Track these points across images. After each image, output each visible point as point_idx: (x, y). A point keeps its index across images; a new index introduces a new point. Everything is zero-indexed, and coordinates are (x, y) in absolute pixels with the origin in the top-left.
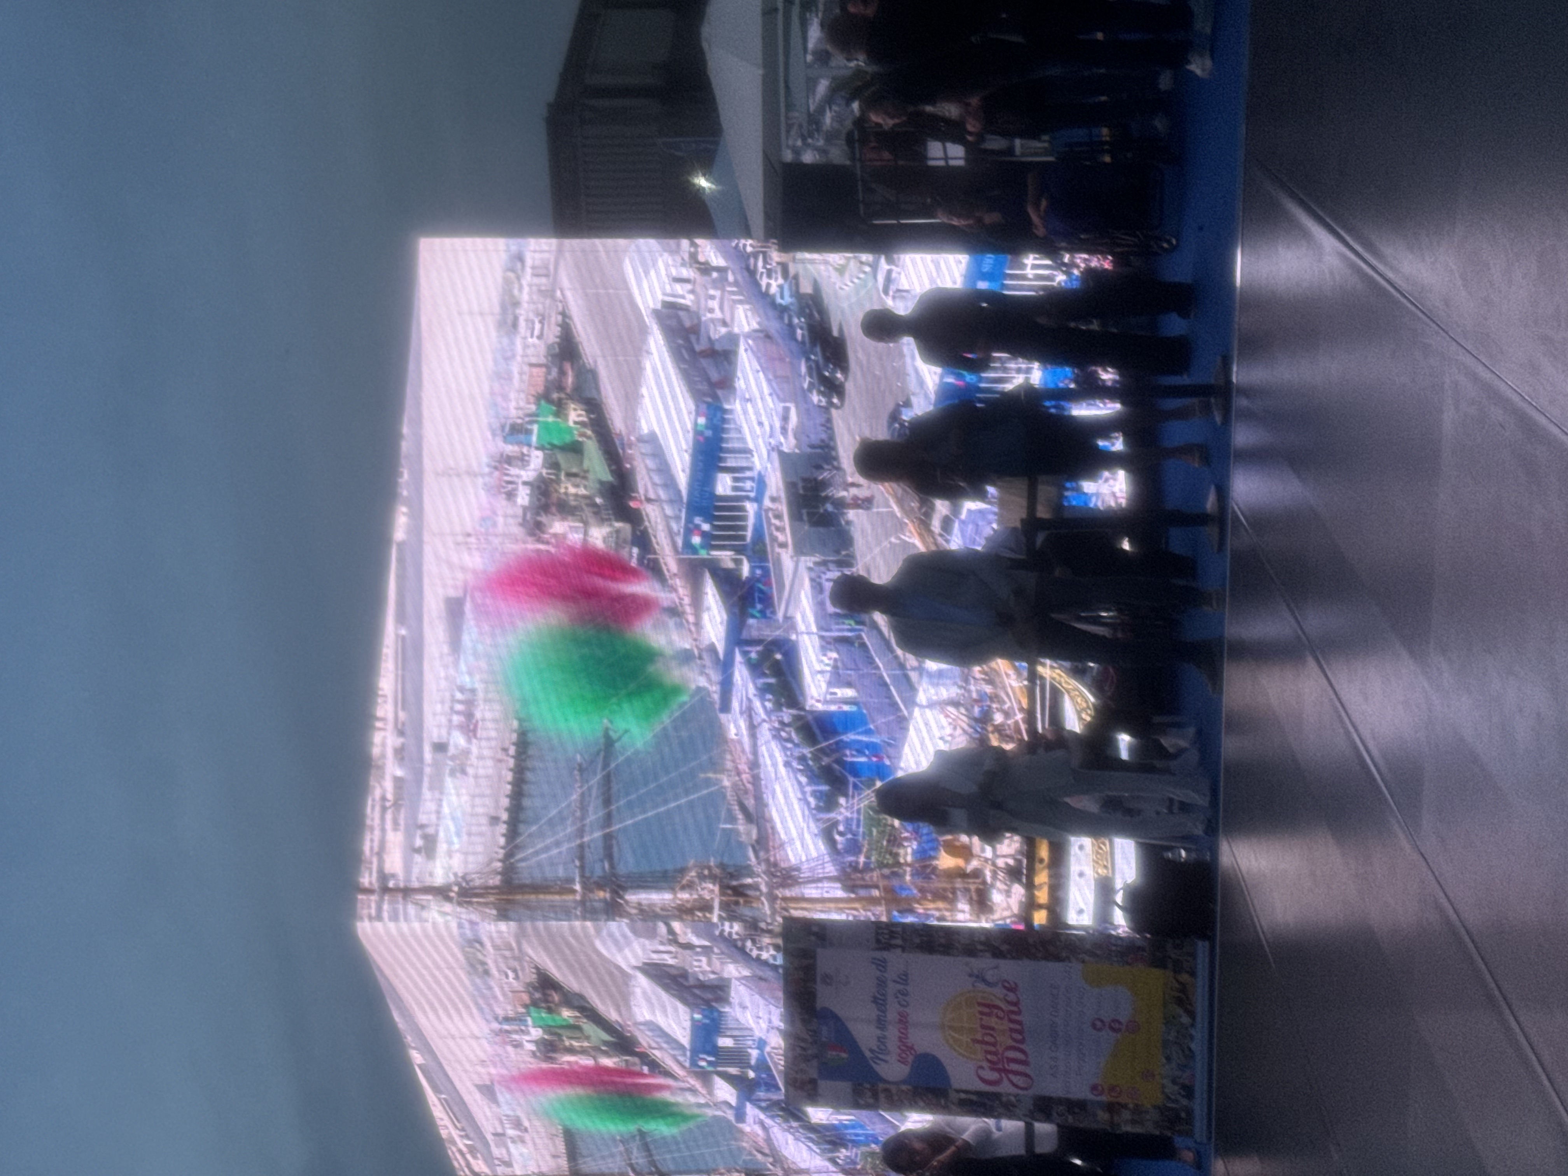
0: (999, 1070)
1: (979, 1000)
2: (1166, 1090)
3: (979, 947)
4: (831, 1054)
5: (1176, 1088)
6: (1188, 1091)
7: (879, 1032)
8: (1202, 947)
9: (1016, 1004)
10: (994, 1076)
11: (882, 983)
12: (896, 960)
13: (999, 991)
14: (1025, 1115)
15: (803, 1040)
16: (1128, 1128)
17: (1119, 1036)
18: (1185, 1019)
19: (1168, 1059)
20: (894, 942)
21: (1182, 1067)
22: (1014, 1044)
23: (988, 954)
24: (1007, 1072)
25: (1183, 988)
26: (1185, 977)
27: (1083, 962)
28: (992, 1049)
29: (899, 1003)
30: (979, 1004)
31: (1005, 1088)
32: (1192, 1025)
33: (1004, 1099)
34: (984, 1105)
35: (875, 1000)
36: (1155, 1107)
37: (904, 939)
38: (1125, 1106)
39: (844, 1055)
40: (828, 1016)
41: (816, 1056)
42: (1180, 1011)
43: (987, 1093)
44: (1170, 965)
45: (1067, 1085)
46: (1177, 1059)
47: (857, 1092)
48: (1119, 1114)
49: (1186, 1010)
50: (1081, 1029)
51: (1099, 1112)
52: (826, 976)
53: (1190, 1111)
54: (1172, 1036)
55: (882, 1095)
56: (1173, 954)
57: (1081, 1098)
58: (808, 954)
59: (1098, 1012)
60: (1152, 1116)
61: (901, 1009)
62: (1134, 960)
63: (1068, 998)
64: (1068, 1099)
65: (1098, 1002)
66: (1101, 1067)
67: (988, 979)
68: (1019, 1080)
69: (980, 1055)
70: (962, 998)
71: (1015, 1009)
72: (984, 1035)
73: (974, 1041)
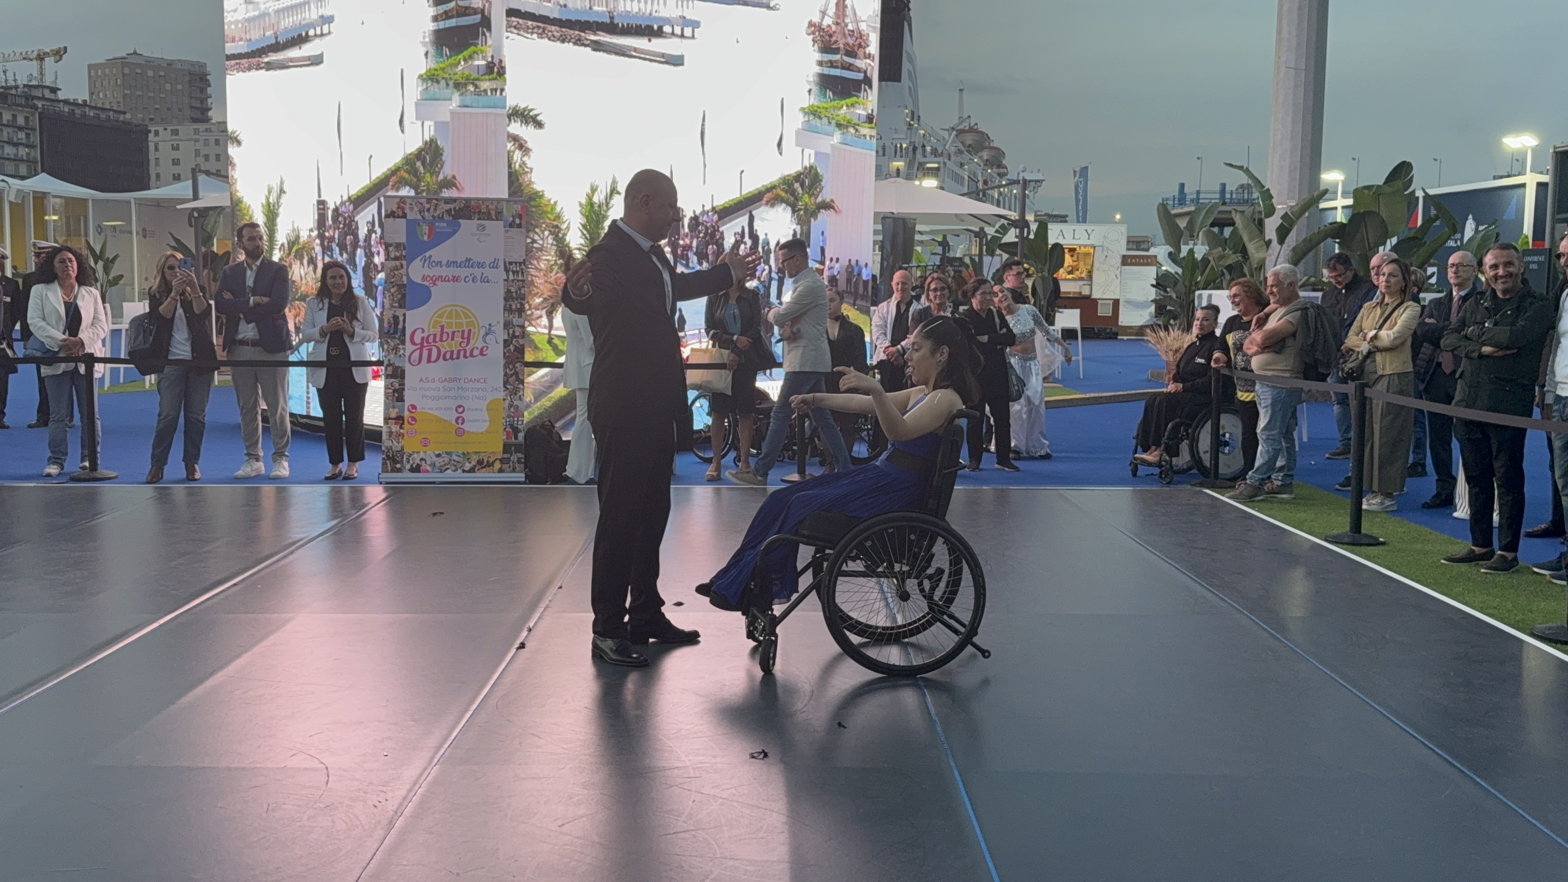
0: (422, 343)
1: (473, 331)
2: (416, 455)
3: (511, 331)
4: (426, 229)
5: (418, 461)
6: (416, 469)
7: (444, 262)
8: (521, 477)
9: (472, 355)
10: (417, 340)
11: (481, 265)
12: (500, 275)
13: (480, 344)
14: (389, 360)
15: (435, 209)
17: (454, 422)
18: (468, 466)
19: (438, 456)
20: (511, 273)
21: (433, 465)
22: (442, 353)
23: (506, 337)
24: (421, 349)
25: (490, 465)
26: (498, 465)
27: (504, 400)
29: (467, 276)
30: (470, 331)
31: (409, 347)
32: (464, 471)
33: (401, 346)
35: (468, 260)
36: (402, 448)
37: (513, 281)
39: (426, 238)
41: (424, 218)
42: (474, 463)
43: (404, 335)
44: (506, 456)
45: (415, 389)
46: (439, 462)
47: (398, 246)
48: (396, 423)
49: (475, 466)
50: (456, 398)
51: (397, 410)
52: (484, 227)
53: (399, 470)
54: (454, 457)
55: (398, 263)
56: (514, 458)
57: (406, 398)
58: (499, 215)
59: (469, 409)
60: (396, 446)
61: (463, 278)
62: (508, 433)
63: (478, 390)
64: (404, 389)
65: (476, 409)
66: (430, 411)
67: (488, 337)
68: (416, 355)
69: (432, 331)
70: (473, 319)
71: (468, 354)
72: (448, 333)
73: (442, 327)
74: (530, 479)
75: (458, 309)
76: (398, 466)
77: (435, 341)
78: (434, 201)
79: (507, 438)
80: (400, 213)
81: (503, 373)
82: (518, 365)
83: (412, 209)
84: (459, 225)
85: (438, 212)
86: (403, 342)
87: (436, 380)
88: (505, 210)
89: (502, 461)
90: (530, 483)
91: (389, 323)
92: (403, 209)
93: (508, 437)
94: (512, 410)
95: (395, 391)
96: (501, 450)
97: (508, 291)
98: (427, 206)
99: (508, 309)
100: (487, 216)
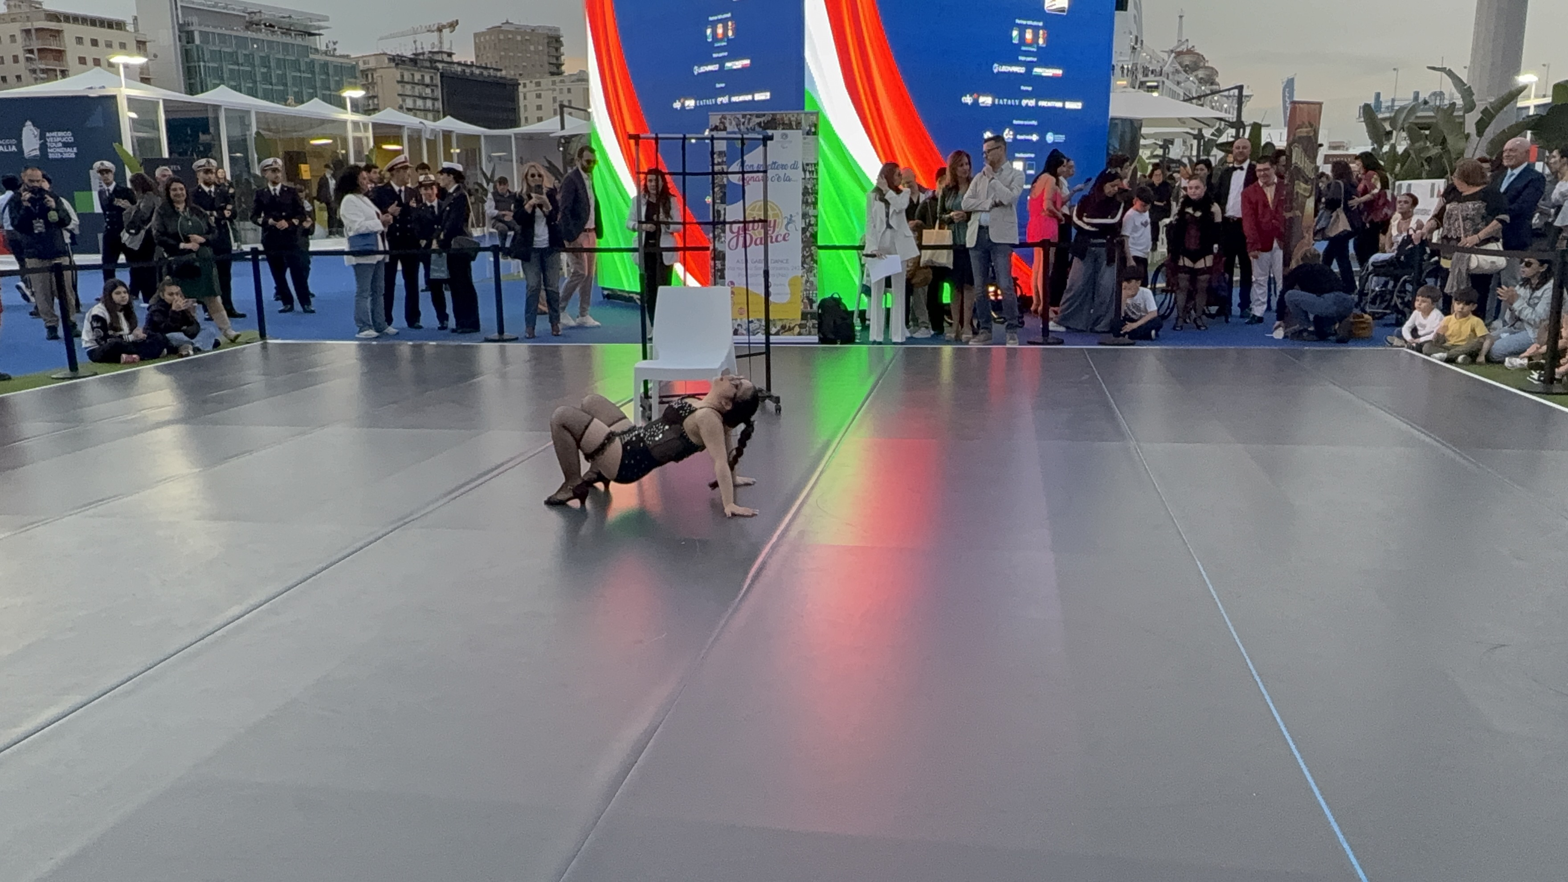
0: (738, 232)
3: (807, 221)
5: (736, 327)
8: (815, 339)
9: (777, 241)
10: (735, 229)
11: (784, 167)
12: (798, 175)
13: (784, 232)
15: (748, 123)
17: (763, 295)
18: (774, 330)
19: (751, 322)
20: (807, 173)
21: (747, 329)
22: (754, 240)
23: (804, 226)
24: (738, 237)
25: (791, 329)
26: (797, 330)
27: (802, 276)
29: (773, 177)
30: (775, 221)
31: (728, 235)
33: (722, 235)
35: (774, 163)
37: (809, 179)
41: (739, 129)
42: (778, 328)
43: (725, 226)
44: (803, 322)
45: (733, 269)
46: (752, 326)
47: (720, 154)
49: (779, 330)
52: (787, 136)
55: (720, 167)
56: (810, 323)
57: (726, 276)
58: (798, 126)
59: (775, 285)
62: (805, 304)
63: (781, 269)
64: (724, 269)
65: (781, 285)
66: (745, 287)
67: (790, 225)
68: (733, 243)
70: (778, 211)
71: (774, 240)
74: (823, 340)
78: (748, 116)
80: (722, 127)
81: (801, 255)
82: (813, 248)
83: (731, 123)
85: (751, 125)
86: (724, 232)
88: (803, 121)
89: (800, 326)
90: (822, 343)
92: (723, 123)
93: (805, 307)
95: (718, 270)
96: (800, 317)
97: (805, 188)
98: (743, 120)
99: (805, 203)
100: (789, 126)
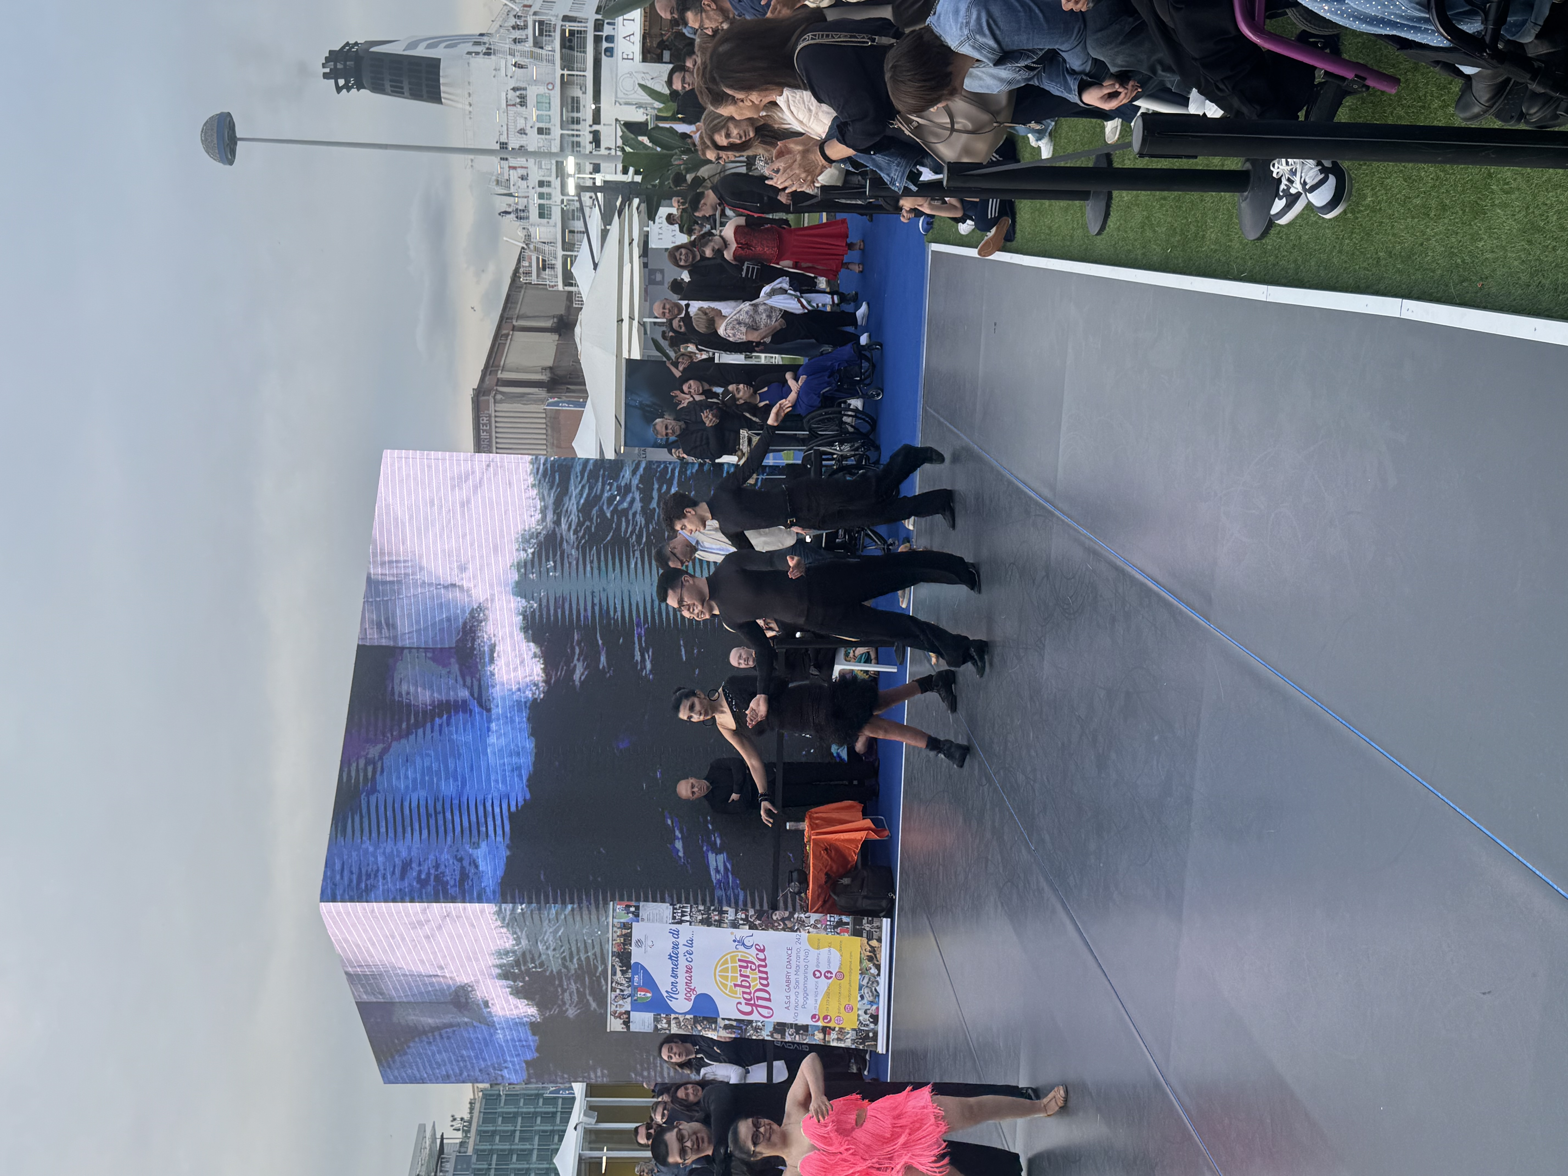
0: (751, 1005)
1: (740, 957)
2: (861, 1018)
3: (741, 922)
4: (640, 994)
5: (867, 1017)
6: (875, 1018)
7: (673, 980)
8: (886, 922)
9: (764, 960)
10: (748, 1009)
11: (676, 946)
12: (685, 929)
13: (753, 951)
15: (621, 984)
16: (834, 1044)
17: (830, 981)
18: (874, 971)
19: (862, 997)
20: (683, 918)
21: (871, 1003)
22: (762, 987)
23: (747, 927)
25: (873, 950)
26: (874, 943)
27: (809, 932)
28: (748, 990)
29: (687, 959)
30: (740, 960)
31: (755, 1017)
32: (879, 975)
33: (754, 1024)
34: (741, 1028)
35: (671, 957)
36: (853, 1030)
37: (691, 917)
38: (834, 1029)
39: (649, 995)
40: (639, 967)
41: (629, 996)
42: (871, 965)
43: (743, 1020)
44: (865, 935)
45: (796, 1015)
46: (868, 997)
47: (657, 1020)
48: (829, 1034)
49: (874, 964)
50: (806, 977)
51: (816, 1033)
52: (639, 941)
53: (876, 1034)
54: (865, 982)
55: (673, 1022)
56: (867, 927)
57: (805, 1023)
58: (627, 926)
59: (818, 966)
60: (851, 1035)
61: (688, 963)
62: (842, 931)
63: (798, 957)
64: (796, 1024)
65: (818, 959)
66: (819, 1002)
67: (746, 944)
68: (765, 1012)
69: (740, 995)
70: (728, 956)
71: (763, 963)
72: (742, 981)
73: (736, 985)
75: (718, 969)
76: (871, 1035)
77: (750, 993)
78: (614, 985)
79: (848, 932)
80: (625, 1016)
81: (783, 932)
82: (775, 918)
83: (621, 1006)
84: (637, 964)
85: (624, 982)
86: (751, 1022)
87: (788, 994)
88: (622, 921)
89: (870, 938)
90: (893, 913)
91: (731, 1033)
92: (621, 1014)
93: (846, 931)
94: (819, 926)
95: (797, 1033)
96: (859, 938)
97: (702, 922)
98: (618, 992)
99: (719, 923)
100: (627, 938)
